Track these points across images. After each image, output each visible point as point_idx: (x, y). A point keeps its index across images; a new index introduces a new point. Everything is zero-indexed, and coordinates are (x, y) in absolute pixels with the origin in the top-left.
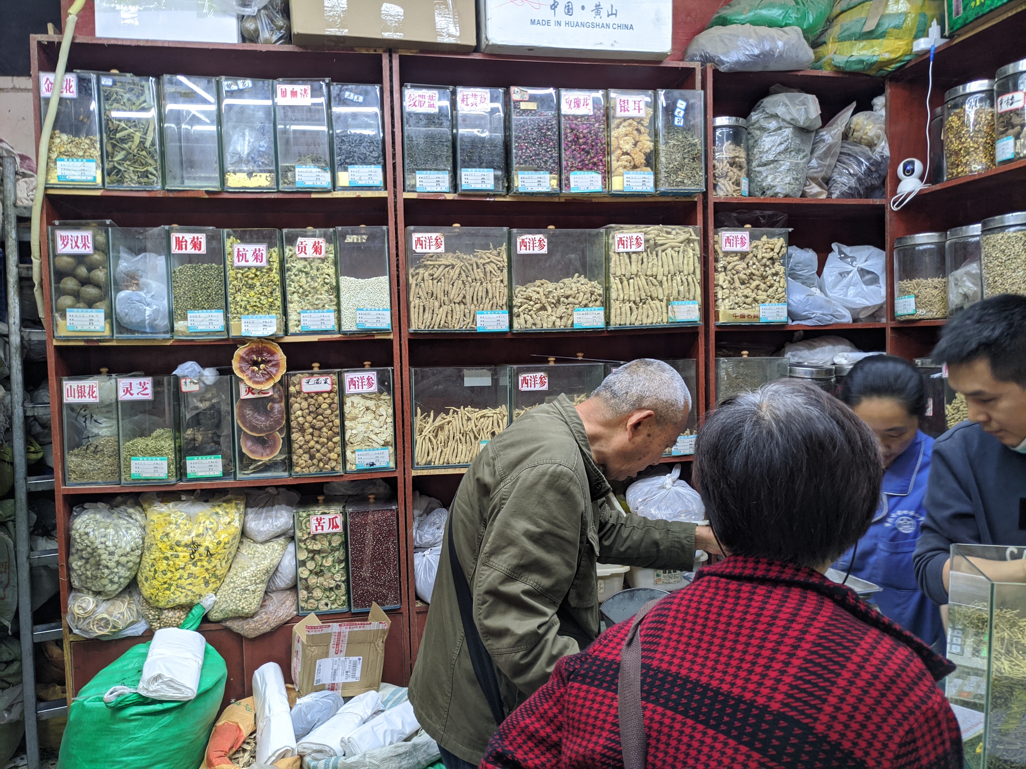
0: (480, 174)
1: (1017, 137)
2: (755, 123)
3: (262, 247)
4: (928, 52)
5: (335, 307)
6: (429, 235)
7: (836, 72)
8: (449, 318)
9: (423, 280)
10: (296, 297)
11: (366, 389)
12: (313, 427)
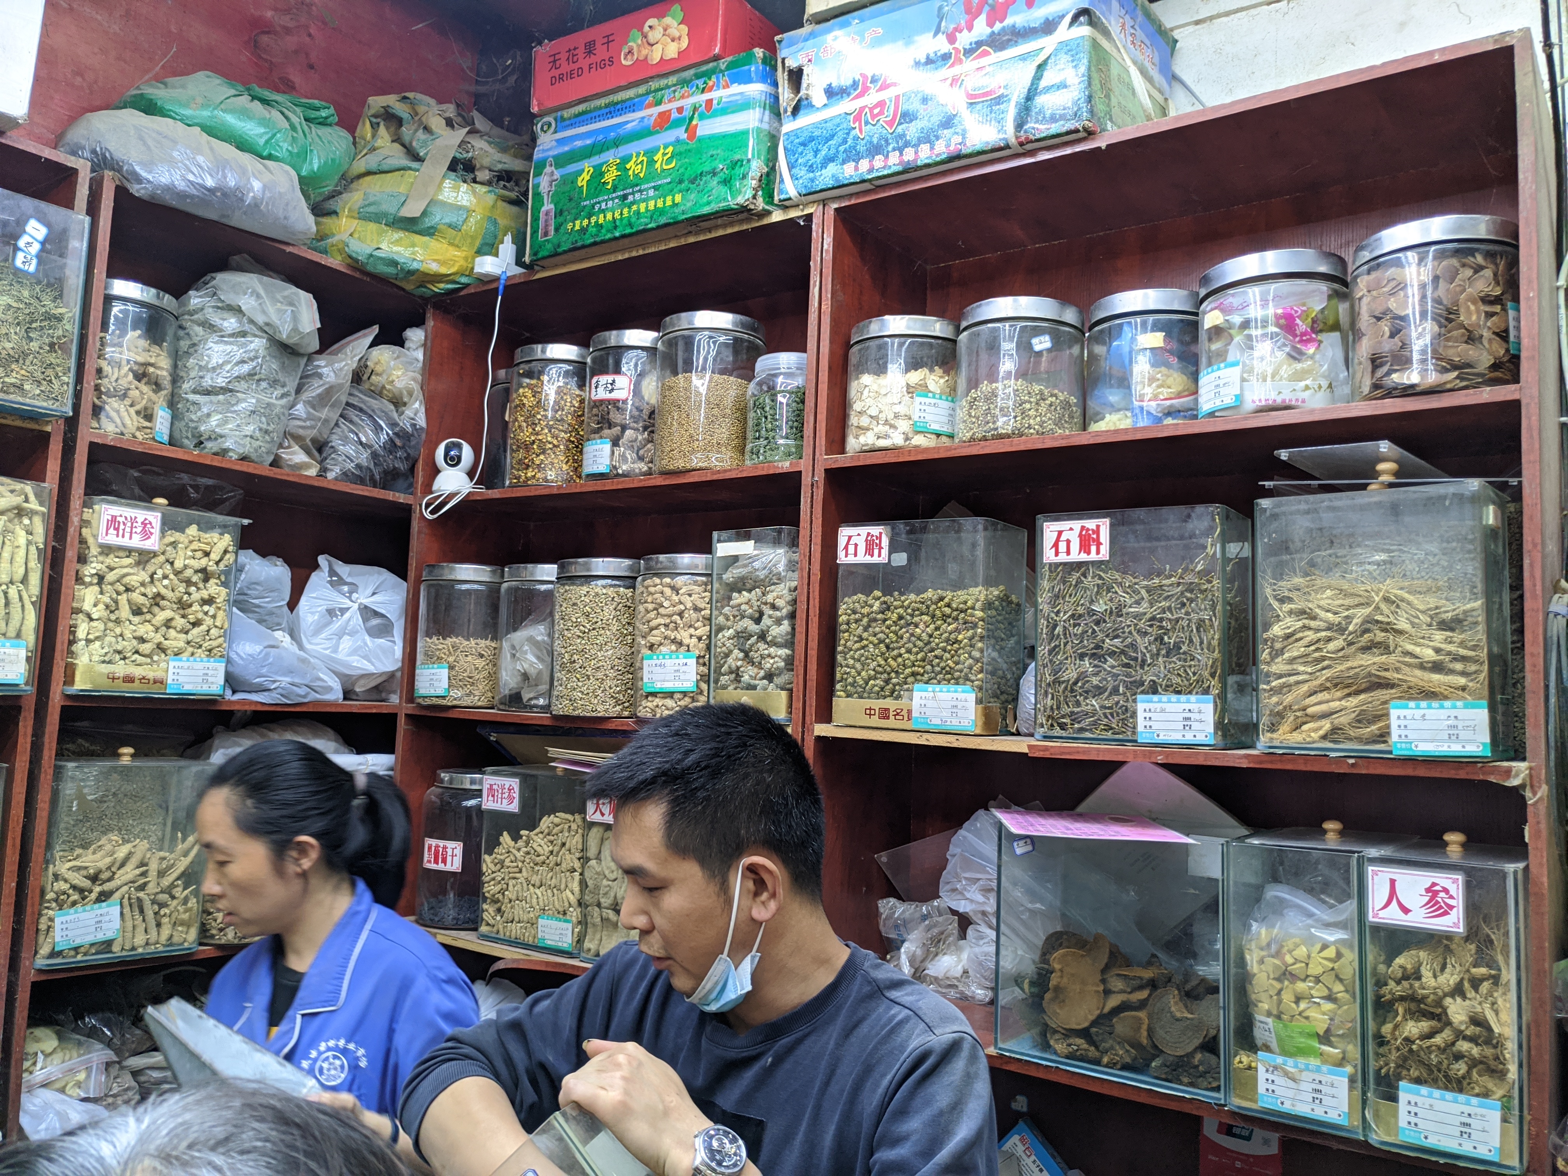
1: (615, 443)
2: (195, 312)
4: (497, 279)
7: (349, 266)
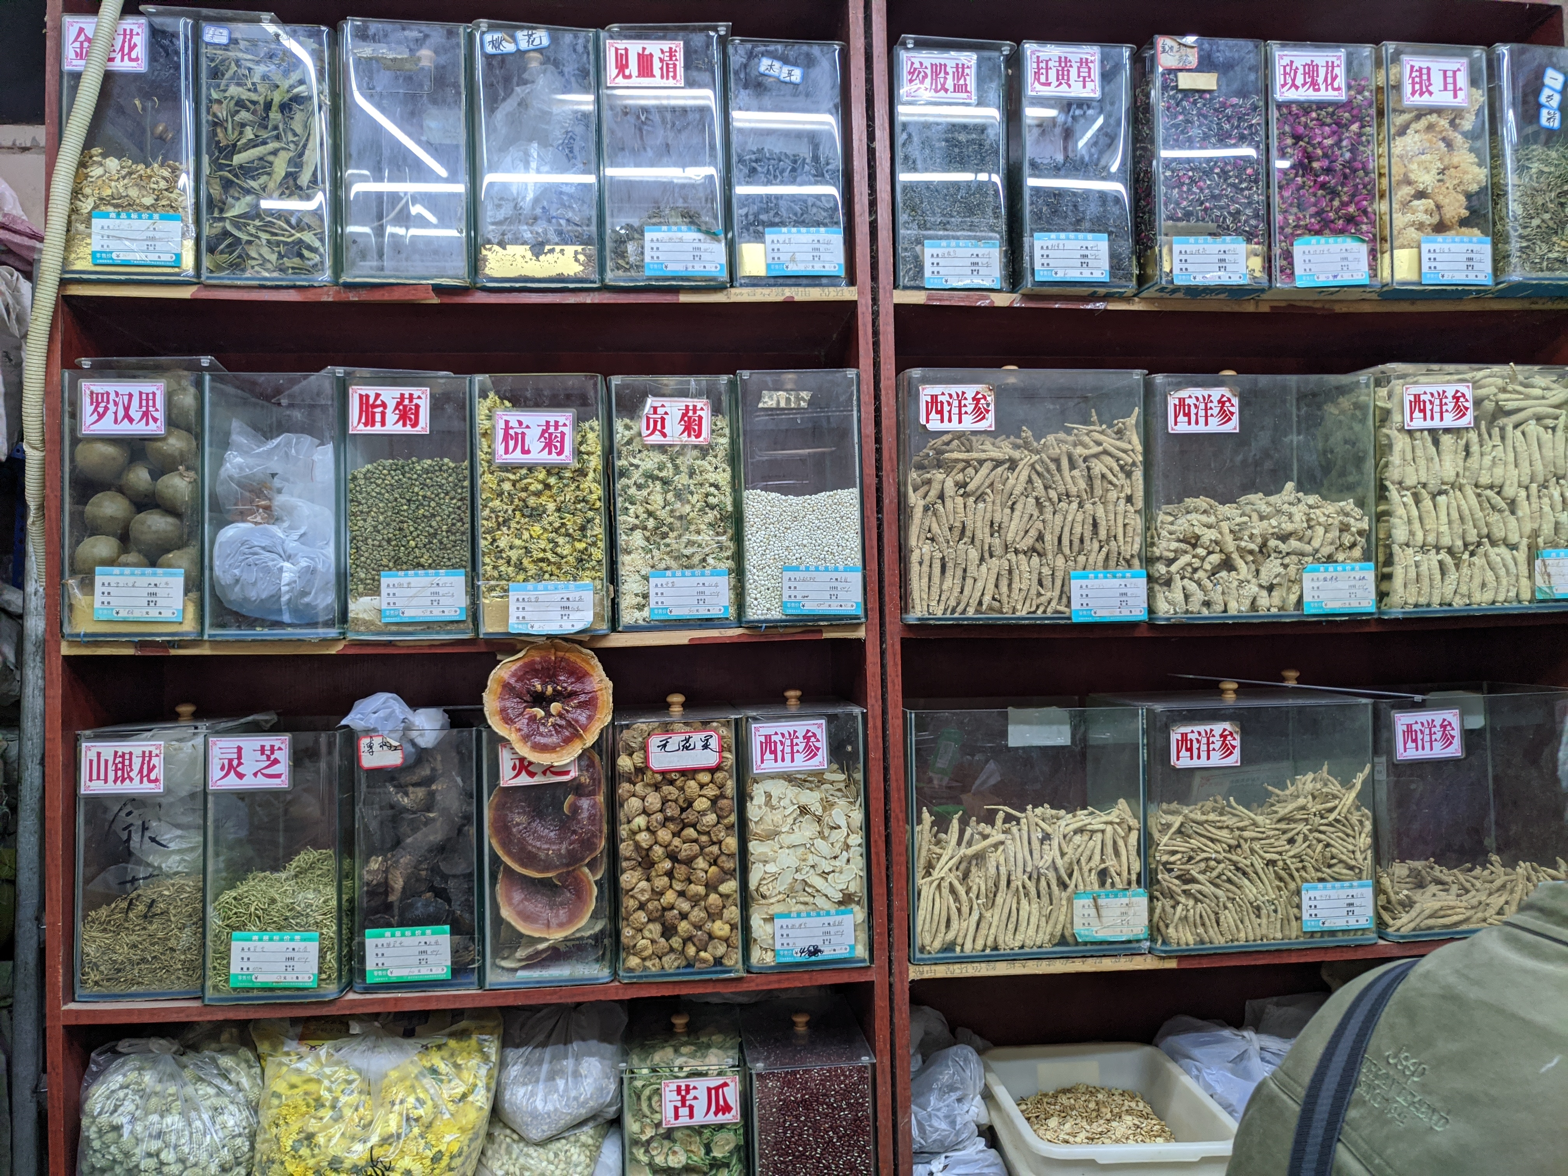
0: (1077, 244)
3: (564, 418)
5: (730, 563)
6: (958, 389)
8: (1004, 589)
9: (941, 497)
10: (638, 539)
11: (801, 763)
12: (673, 856)
